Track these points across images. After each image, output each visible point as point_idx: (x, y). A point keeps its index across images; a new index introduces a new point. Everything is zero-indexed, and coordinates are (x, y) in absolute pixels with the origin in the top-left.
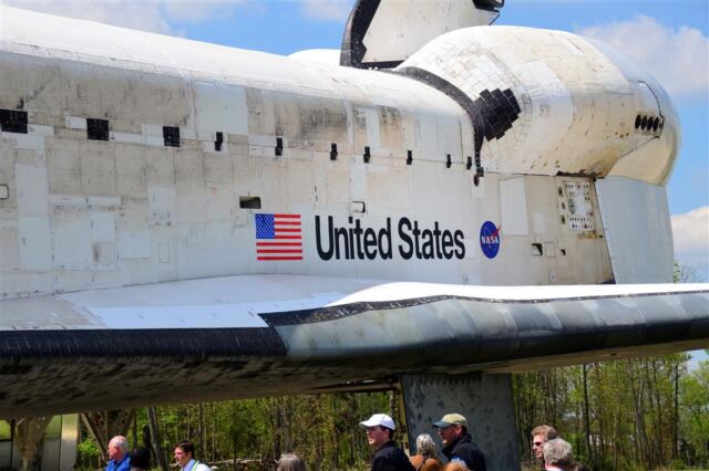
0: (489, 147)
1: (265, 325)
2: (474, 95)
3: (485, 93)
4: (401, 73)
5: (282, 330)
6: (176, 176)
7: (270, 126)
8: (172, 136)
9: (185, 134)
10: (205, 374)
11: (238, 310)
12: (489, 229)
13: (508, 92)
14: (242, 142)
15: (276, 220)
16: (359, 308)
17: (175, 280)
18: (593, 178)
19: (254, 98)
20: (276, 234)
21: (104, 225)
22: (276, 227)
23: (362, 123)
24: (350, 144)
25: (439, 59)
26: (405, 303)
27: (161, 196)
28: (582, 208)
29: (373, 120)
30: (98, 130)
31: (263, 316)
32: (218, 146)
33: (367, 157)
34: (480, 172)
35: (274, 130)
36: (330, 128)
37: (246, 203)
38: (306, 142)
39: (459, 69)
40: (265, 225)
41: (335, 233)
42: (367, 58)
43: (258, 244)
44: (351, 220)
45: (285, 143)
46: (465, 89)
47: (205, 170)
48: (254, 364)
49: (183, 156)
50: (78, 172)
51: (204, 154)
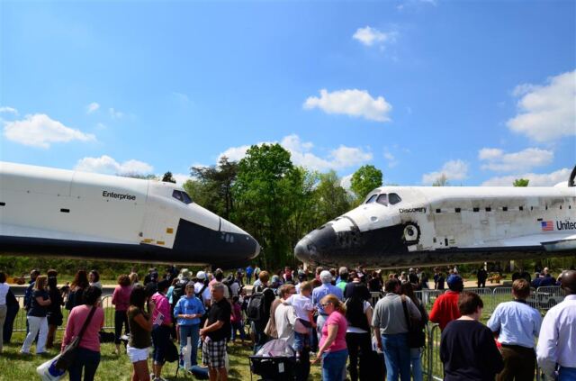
1: (540, 245)
5: (545, 246)
6: (522, 216)
7: (544, 203)
8: (521, 208)
9: (524, 208)
10: (528, 254)
11: (535, 241)
14: (537, 208)
15: (546, 223)
16: (565, 241)
17: (522, 236)
19: (540, 199)
20: (547, 225)
21: (507, 226)
23: (568, 201)
24: (565, 205)
27: (519, 220)
29: (571, 199)
30: (505, 209)
31: (543, 243)
32: (532, 209)
33: (570, 207)
35: (545, 205)
36: (559, 203)
37: (539, 220)
38: (554, 206)
40: (544, 224)
41: (562, 224)
43: (543, 228)
44: (566, 221)
45: (548, 207)
47: (529, 214)
48: (539, 253)
49: (524, 212)
50: (501, 217)
51: (529, 211)
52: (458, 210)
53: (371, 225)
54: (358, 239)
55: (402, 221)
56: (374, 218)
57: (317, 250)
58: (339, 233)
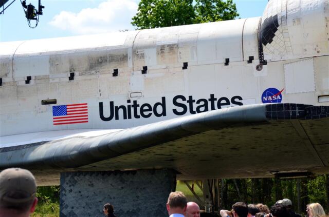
2: (263, 22)
3: (266, 20)
7: (66, 67)
9: (5, 79)
12: (271, 92)
13: (276, 16)
14: (46, 78)
15: (67, 107)
19: (54, 59)
20: (68, 113)
22: (67, 110)
32: (28, 82)
33: (145, 70)
34: (263, 62)
35: (68, 70)
36: (113, 62)
38: (93, 72)
41: (115, 109)
43: (54, 118)
44: (129, 101)
45: (76, 74)
47: (18, 92)
51: (18, 87)
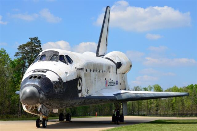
0: (118, 70)
1: (114, 96)
2: (116, 62)
3: (118, 62)
4: (105, 58)
6: (102, 76)
7: (106, 68)
8: (102, 71)
11: (110, 93)
12: (117, 81)
13: (120, 62)
15: (106, 81)
18: (124, 74)
23: (111, 68)
25: (111, 57)
26: (124, 93)
27: (102, 79)
28: (123, 78)
37: (105, 79)
38: (108, 71)
39: (114, 58)
41: (109, 83)
42: (99, 55)
44: (110, 81)
46: (115, 62)
47: (104, 75)
50: (98, 76)
52: (90, 71)
53: (67, 77)
54: (62, 87)
55: (78, 76)
56: (66, 73)
57: (44, 94)
58: (54, 82)
